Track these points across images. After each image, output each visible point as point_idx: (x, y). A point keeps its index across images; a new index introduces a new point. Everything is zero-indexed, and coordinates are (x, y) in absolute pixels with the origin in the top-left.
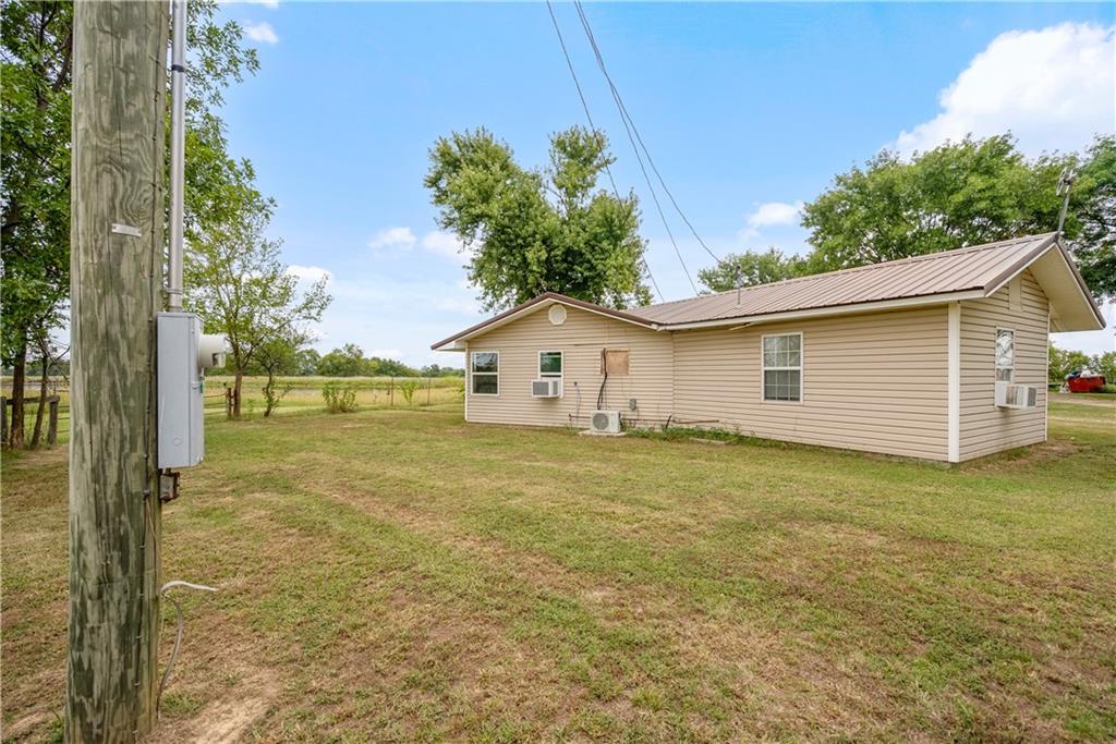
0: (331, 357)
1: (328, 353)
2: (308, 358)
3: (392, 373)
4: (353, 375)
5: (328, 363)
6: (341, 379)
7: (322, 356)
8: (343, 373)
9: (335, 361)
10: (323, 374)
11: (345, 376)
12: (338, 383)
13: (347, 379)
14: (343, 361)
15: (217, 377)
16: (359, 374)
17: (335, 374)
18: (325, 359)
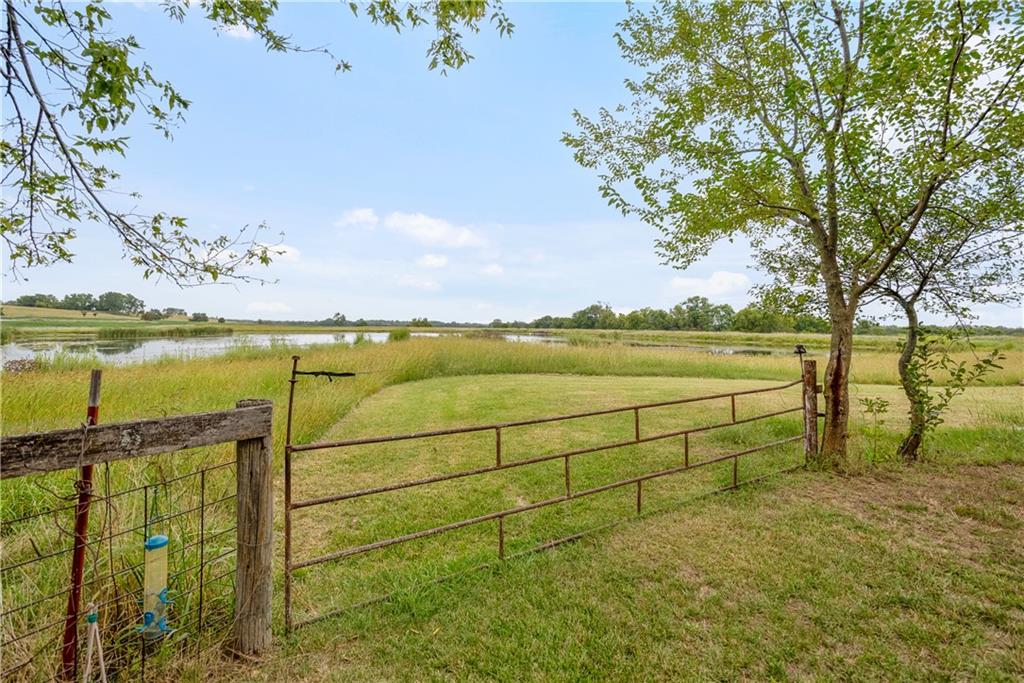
0: (746, 313)
1: (743, 308)
2: (722, 313)
3: (812, 329)
4: (770, 332)
5: (744, 317)
6: (761, 335)
7: (737, 311)
8: (759, 328)
9: (750, 317)
10: (738, 329)
11: (762, 331)
12: (758, 339)
13: (766, 335)
14: (759, 316)
15: (646, 331)
16: (776, 330)
17: (751, 330)
18: (740, 314)
